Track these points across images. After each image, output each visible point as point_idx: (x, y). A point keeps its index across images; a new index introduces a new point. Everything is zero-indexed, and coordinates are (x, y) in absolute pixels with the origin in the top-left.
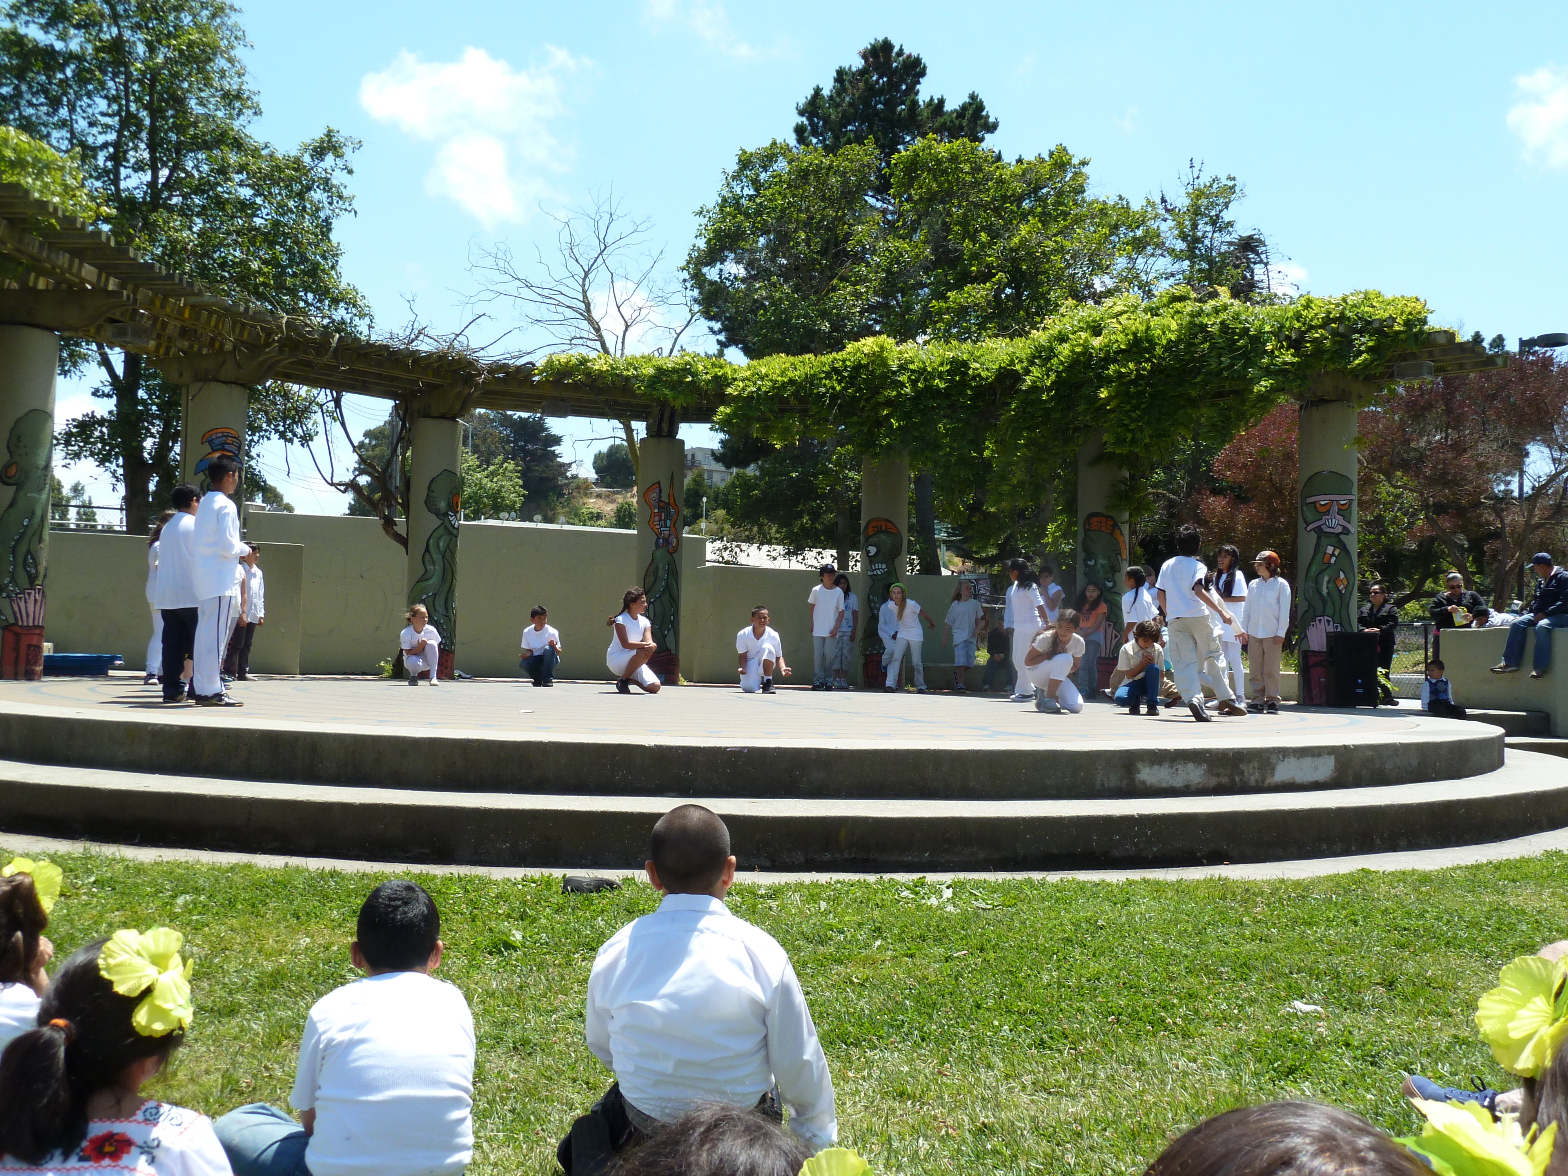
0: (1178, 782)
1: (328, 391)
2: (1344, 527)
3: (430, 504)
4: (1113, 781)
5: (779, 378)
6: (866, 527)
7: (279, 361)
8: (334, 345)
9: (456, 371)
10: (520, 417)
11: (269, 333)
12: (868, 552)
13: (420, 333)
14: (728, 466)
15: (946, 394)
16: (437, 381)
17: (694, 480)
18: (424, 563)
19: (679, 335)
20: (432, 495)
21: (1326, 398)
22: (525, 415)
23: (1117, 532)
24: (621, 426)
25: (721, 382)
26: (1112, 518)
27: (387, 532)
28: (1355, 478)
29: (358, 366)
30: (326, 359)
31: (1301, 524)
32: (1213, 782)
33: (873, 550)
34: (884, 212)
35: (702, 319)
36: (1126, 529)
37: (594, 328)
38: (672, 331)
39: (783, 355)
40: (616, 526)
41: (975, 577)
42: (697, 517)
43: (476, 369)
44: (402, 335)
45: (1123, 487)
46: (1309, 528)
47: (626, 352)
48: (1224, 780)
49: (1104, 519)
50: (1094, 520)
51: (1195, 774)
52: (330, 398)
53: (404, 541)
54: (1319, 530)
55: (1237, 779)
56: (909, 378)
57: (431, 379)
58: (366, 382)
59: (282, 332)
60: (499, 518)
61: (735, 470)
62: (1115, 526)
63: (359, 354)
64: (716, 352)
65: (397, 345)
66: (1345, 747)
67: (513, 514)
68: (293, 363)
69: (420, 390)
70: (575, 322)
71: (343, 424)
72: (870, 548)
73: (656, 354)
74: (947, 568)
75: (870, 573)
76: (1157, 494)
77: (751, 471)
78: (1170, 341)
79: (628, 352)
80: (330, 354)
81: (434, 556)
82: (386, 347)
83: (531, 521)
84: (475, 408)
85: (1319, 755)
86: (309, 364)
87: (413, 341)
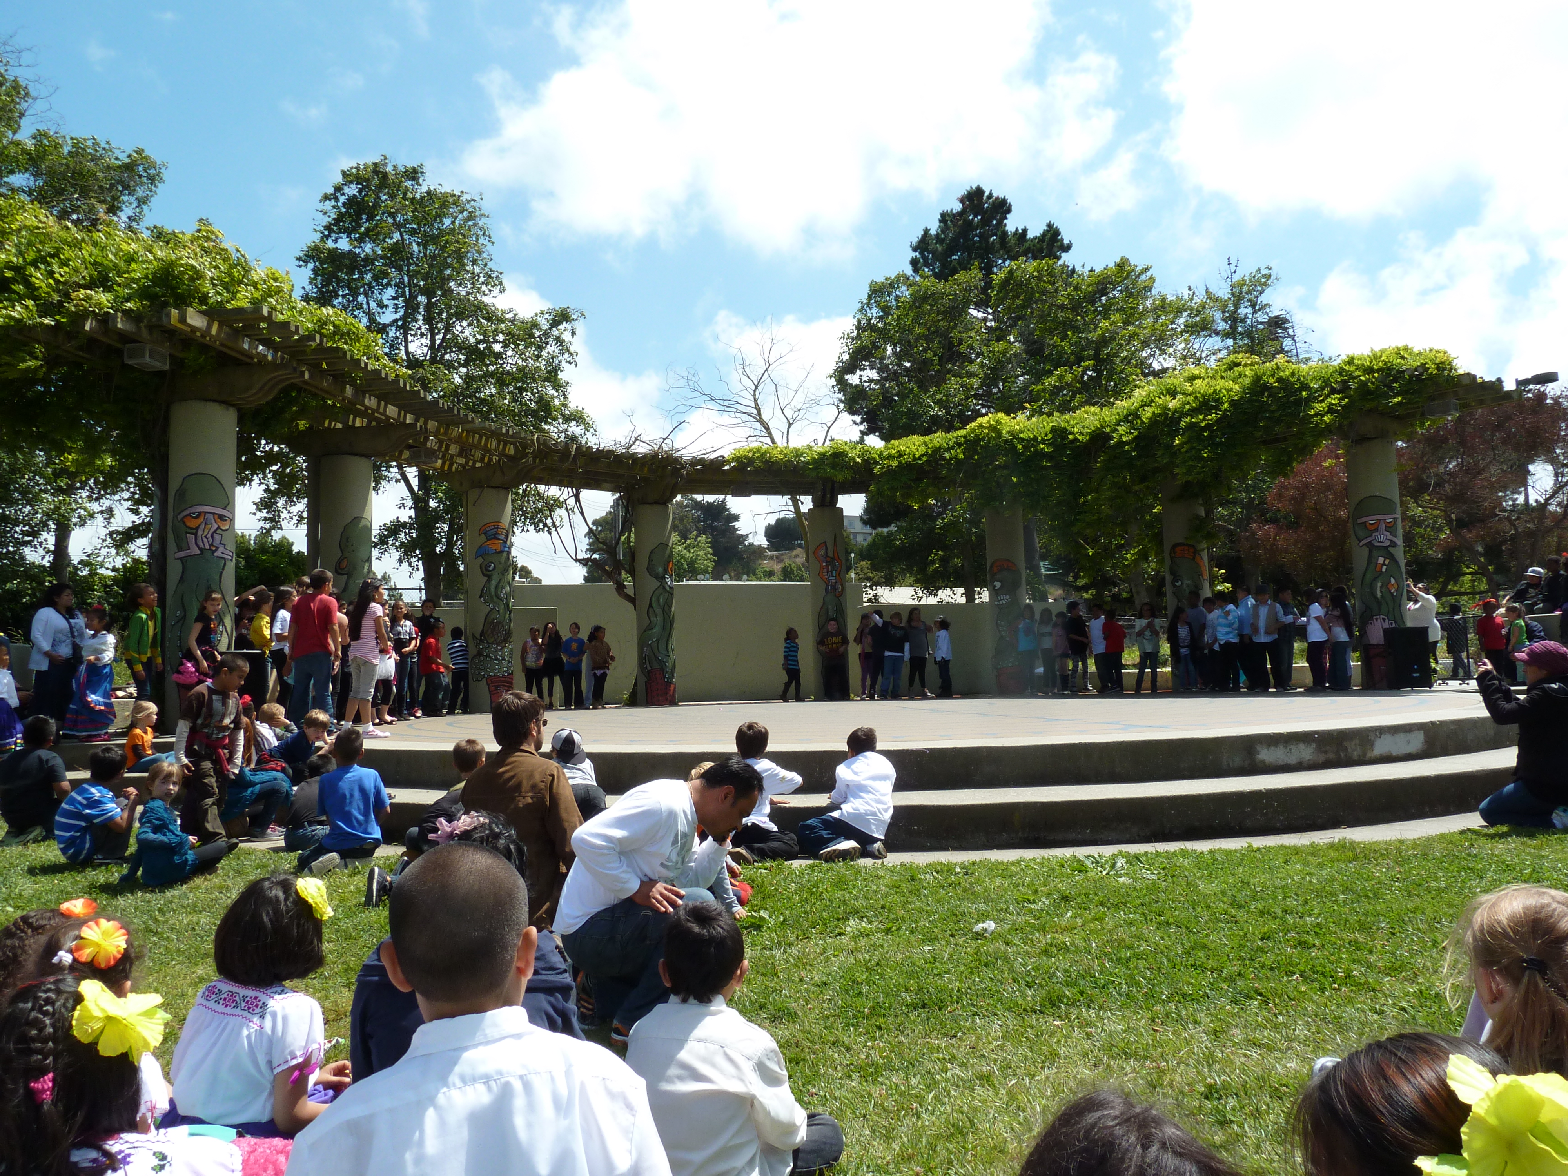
0: (1292, 760)
1: (570, 489)
2: (1391, 541)
3: (650, 569)
4: (1237, 761)
5: (916, 453)
6: (992, 567)
7: (534, 468)
8: (573, 453)
9: (665, 467)
10: (708, 501)
11: (525, 447)
12: (995, 585)
13: (636, 439)
14: (868, 528)
16: (650, 475)
18: (648, 616)
19: (829, 428)
20: (652, 563)
21: (1369, 436)
22: (712, 498)
23: (1198, 558)
24: (790, 501)
26: (1193, 546)
27: (619, 594)
29: (593, 467)
30: (567, 464)
31: (1354, 541)
32: (1322, 758)
33: (998, 585)
34: (985, 320)
35: (847, 415)
36: (1205, 556)
37: (765, 428)
38: (825, 426)
39: (915, 436)
40: (783, 580)
43: (680, 463)
44: (623, 442)
46: (1361, 544)
47: (790, 445)
48: (1332, 756)
49: (1186, 548)
50: (1178, 549)
51: (1306, 753)
52: (571, 494)
53: (632, 600)
54: (1370, 545)
55: (1342, 755)
57: (645, 473)
58: (598, 480)
59: (535, 446)
62: (1196, 552)
63: (591, 459)
64: (859, 439)
65: (620, 449)
68: (544, 470)
69: (638, 484)
70: (750, 424)
71: (582, 513)
72: (996, 582)
73: (812, 445)
75: (997, 602)
78: (1233, 400)
80: (570, 460)
81: (656, 610)
82: (611, 452)
83: (721, 579)
84: (677, 495)
86: (555, 470)
87: (631, 446)
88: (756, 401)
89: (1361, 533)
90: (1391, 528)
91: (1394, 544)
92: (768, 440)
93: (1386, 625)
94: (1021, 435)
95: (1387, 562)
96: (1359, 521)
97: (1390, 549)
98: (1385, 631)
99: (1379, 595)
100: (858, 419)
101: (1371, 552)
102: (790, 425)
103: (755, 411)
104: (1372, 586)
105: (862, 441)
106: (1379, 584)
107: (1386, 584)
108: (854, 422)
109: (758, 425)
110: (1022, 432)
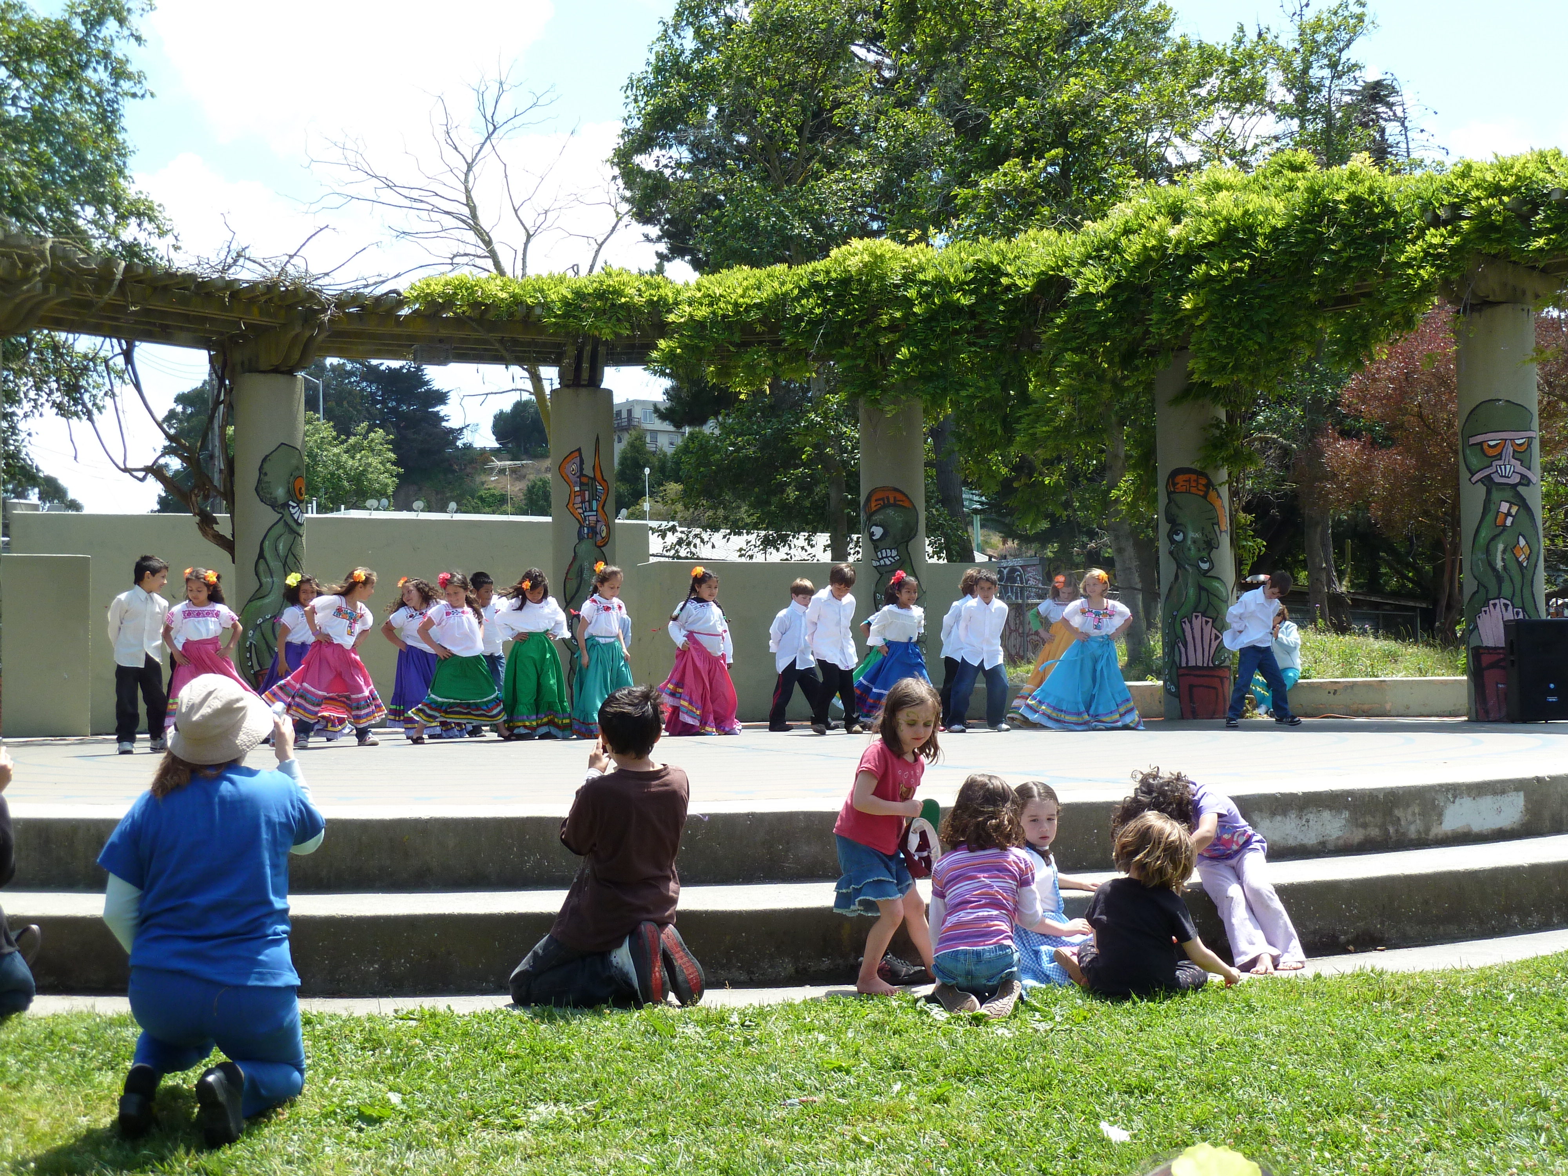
1: (115, 341)
2: (1523, 476)
3: (262, 490)
5: (741, 300)
6: (868, 500)
7: (44, 301)
8: (119, 277)
9: (291, 307)
10: (389, 369)
11: (28, 263)
12: (873, 534)
13: (239, 255)
14: (678, 425)
15: (972, 312)
16: (264, 321)
17: (632, 445)
18: (257, 574)
19: (600, 246)
20: (266, 479)
21: (1491, 299)
22: (395, 364)
23: (1213, 494)
24: (526, 374)
25: (659, 307)
26: (1204, 475)
27: (205, 533)
28: (1535, 410)
29: (157, 304)
30: (108, 296)
31: (1464, 474)
33: (878, 531)
34: (878, 66)
35: (634, 222)
36: (1224, 491)
37: (483, 241)
38: (592, 241)
39: (745, 268)
40: (524, 513)
41: (1021, 563)
42: (638, 495)
43: (320, 302)
44: (214, 261)
45: (1217, 433)
46: (1474, 479)
47: (529, 271)
50: (1181, 479)
52: (117, 350)
53: (228, 545)
54: (1488, 481)
56: (919, 292)
57: (255, 317)
58: (168, 326)
59: (46, 261)
60: (365, 508)
61: (687, 430)
62: (1209, 485)
63: (155, 289)
64: (654, 268)
65: (206, 272)
66: (1539, 780)
67: (384, 501)
68: (64, 304)
69: (242, 335)
70: (457, 233)
71: (137, 386)
72: (874, 529)
73: (570, 273)
74: (983, 552)
75: (875, 564)
76: (1266, 440)
77: (710, 428)
78: (1274, 229)
79: (531, 272)
80: (114, 289)
81: (272, 564)
82: (192, 277)
83: (410, 509)
84: (325, 357)
85: (1503, 792)
86: (87, 305)
87: (230, 267)
88: (468, 192)
89: (1474, 462)
90: (1522, 455)
91: (1525, 481)
92: (489, 264)
93: (1509, 616)
95: (1514, 510)
96: (1473, 441)
97: (1520, 488)
98: (1507, 625)
99: (1499, 565)
100: (654, 231)
101: (1489, 492)
102: (529, 237)
103: (466, 211)
104: (1488, 551)
105: (660, 270)
106: (1501, 547)
107: (1511, 548)
108: (647, 238)
109: (471, 236)
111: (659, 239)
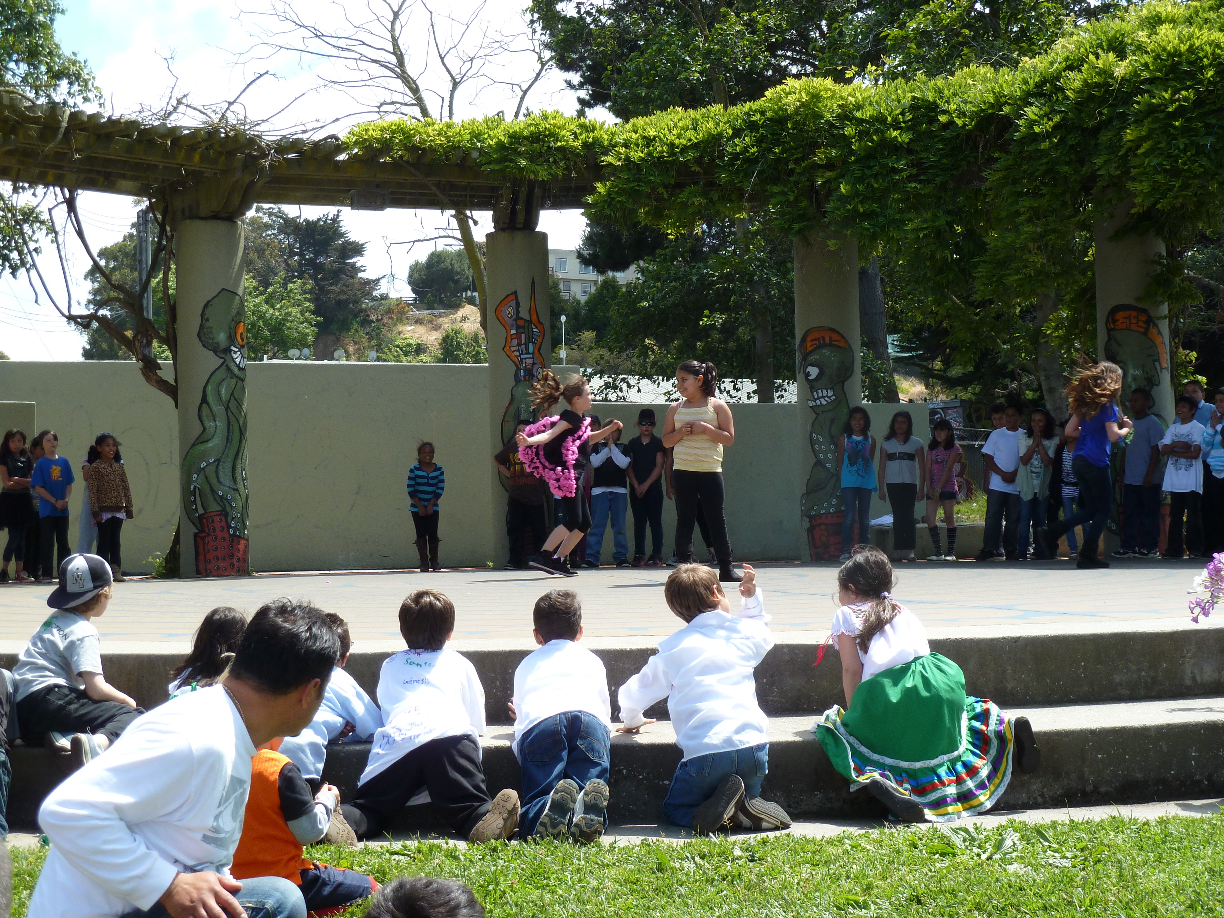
1: (58, 190)
3: (204, 337)
5: (676, 141)
6: (804, 340)
8: (64, 124)
9: (231, 153)
12: (808, 374)
13: (179, 102)
16: (205, 167)
18: (200, 418)
19: (525, 93)
20: (207, 324)
23: (1153, 330)
26: (1144, 311)
27: (148, 379)
29: (100, 153)
30: (54, 144)
33: (814, 372)
35: (556, 70)
37: (411, 89)
39: (681, 109)
45: (1158, 269)
47: (455, 119)
49: (1134, 314)
50: (1120, 316)
52: (61, 198)
53: (171, 391)
57: (197, 165)
58: (110, 174)
60: (286, 357)
61: (602, 276)
62: (1150, 321)
63: (99, 136)
64: (575, 114)
65: (148, 120)
67: (305, 350)
69: (183, 182)
70: (383, 81)
71: (80, 233)
72: (810, 369)
75: (811, 404)
80: (60, 136)
81: (214, 409)
82: (133, 125)
86: (33, 153)
87: (170, 114)
88: (394, 39)
92: (416, 111)
94: (858, 115)
100: (575, 78)
102: (455, 84)
103: (393, 59)
105: (581, 116)
108: (569, 84)
109: (398, 84)
110: (859, 107)
111: (581, 85)
